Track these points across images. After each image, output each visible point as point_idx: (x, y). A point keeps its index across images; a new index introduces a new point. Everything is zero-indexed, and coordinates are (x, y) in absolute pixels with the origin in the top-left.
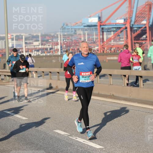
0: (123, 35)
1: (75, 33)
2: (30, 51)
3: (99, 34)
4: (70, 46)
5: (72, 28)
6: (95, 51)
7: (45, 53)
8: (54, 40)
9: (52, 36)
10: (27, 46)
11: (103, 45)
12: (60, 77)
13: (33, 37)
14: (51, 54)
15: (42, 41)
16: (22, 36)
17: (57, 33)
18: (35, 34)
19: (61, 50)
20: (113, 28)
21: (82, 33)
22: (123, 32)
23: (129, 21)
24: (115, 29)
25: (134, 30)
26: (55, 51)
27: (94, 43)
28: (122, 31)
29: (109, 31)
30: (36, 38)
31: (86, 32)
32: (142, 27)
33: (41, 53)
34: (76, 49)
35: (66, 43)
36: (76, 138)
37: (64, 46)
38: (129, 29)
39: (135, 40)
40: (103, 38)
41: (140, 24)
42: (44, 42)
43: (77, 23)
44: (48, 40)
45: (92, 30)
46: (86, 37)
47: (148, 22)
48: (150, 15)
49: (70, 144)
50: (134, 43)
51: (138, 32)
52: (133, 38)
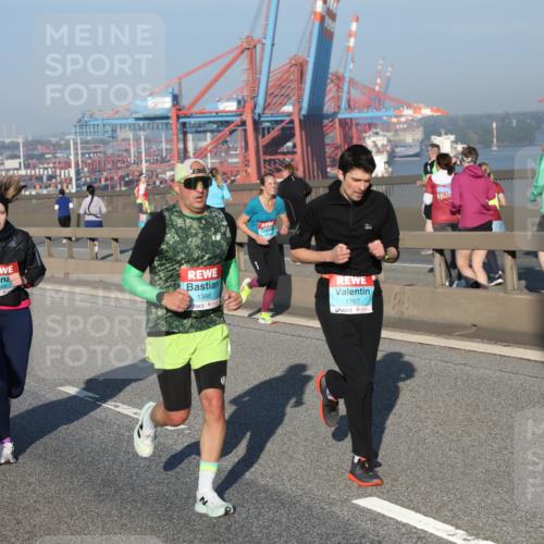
0: (236, 141)
1: (113, 137)
3: (175, 138)
4: (101, 171)
5: (105, 122)
6: (166, 181)
7: (35, 187)
8: (58, 155)
9: (53, 145)
12: (75, 249)
13: (4, 147)
14: (51, 189)
15: (28, 157)
17: (67, 137)
18: (7, 141)
19: (77, 180)
20: (209, 122)
21: (130, 135)
22: (235, 134)
23: (249, 105)
24: (215, 126)
25: (263, 129)
26: (61, 183)
27: (164, 161)
28: (234, 131)
29: (200, 130)
30: (10, 150)
32: (282, 121)
34: (116, 178)
35: (89, 161)
36: (117, 406)
37: (86, 169)
38: (250, 126)
39: (265, 153)
40: (185, 150)
41: (279, 114)
42: (32, 159)
43: (117, 112)
44: (43, 155)
45: (158, 128)
46: (143, 146)
47: (297, 109)
48: (301, 90)
49: (101, 421)
50: (265, 161)
51: (274, 133)
52: (261, 149)
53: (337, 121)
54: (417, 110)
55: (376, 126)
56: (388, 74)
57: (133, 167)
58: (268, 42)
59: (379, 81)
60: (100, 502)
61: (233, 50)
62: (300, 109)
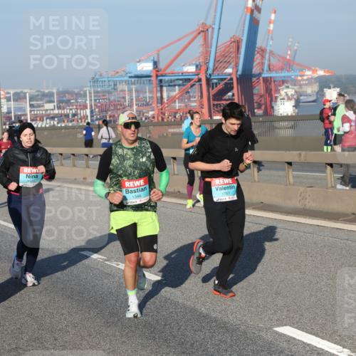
0: (195, 92)
1: (114, 89)
2: (38, 119)
3: (155, 89)
4: (106, 111)
5: (110, 79)
6: (149, 118)
7: (64, 122)
8: (79, 101)
9: (76, 94)
10: (34, 111)
11: (162, 109)
12: (90, 162)
13: (44, 95)
14: (75, 123)
15: (60, 102)
16: (25, 93)
17: (85, 89)
18: (46, 91)
19: (92, 116)
20: (178, 79)
21: (126, 88)
22: (194, 87)
23: (203, 68)
24: (181, 82)
25: (213, 84)
26: (81, 119)
27: (147, 104)
28: (194, 85)
29: (171, 84)
30: (48, 97)
32: (225, 79)
33: (58, 123)
34: (116, 116)
35: (99, 105)
36: (118, 265)
37: (97, 110)
38: (204, 82)
39: (214, 100)
40: (162, 97)
41: (222, 74)
42: (62, 103)
43: (118, 72)
44: (69, 101)
45: (144, 83)
46: (134, 95)
47: (235, 70)
48: (238, 58)
49: (108, 274)
50: (214, 105)
51: (220, 87)
52: (211, 97)
53: (261, 78)
54: (314, 71)
55: (287, 82)
56: (296, 48)
57: (127, 109)
58: (216, 27)
59: (289, 52)
60: (108, 327)
61: (192, 33)
62: (237, 71)
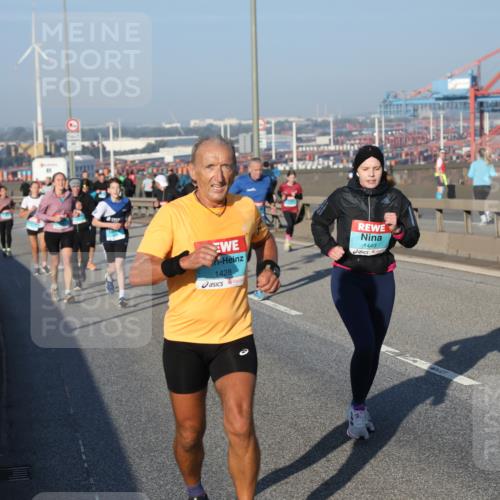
1: (414, 116)
2: (307, 157)
3: (472, 116)
4: (402, 147)
5: (408, 102)
6: (462, 156)
7: (342, 161)
8: (364, 132)
9: (360, 124)
10: (302, 146)
11: (481, 144)
13: (316, 125)
15: (337, 134)
16: (291, 123)
17: (373, 116)
18: (320, 120)
21: (430, 114)
27: (461, 137)
29: (496, 109)
30: (322, 128)
31: (441, 114)
33: (334, 164)
34: (415, 153)
35: (392, 138)
36: (415, 361)
37: (388, 145)
40: (482, 127)
42: (341, 136)
43: (420, 93)
44: (350, 132)
45: (456, 107)
46: (442, 125)
57: (432, 144)
60: (401, 447)
